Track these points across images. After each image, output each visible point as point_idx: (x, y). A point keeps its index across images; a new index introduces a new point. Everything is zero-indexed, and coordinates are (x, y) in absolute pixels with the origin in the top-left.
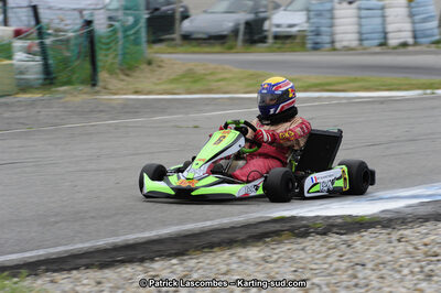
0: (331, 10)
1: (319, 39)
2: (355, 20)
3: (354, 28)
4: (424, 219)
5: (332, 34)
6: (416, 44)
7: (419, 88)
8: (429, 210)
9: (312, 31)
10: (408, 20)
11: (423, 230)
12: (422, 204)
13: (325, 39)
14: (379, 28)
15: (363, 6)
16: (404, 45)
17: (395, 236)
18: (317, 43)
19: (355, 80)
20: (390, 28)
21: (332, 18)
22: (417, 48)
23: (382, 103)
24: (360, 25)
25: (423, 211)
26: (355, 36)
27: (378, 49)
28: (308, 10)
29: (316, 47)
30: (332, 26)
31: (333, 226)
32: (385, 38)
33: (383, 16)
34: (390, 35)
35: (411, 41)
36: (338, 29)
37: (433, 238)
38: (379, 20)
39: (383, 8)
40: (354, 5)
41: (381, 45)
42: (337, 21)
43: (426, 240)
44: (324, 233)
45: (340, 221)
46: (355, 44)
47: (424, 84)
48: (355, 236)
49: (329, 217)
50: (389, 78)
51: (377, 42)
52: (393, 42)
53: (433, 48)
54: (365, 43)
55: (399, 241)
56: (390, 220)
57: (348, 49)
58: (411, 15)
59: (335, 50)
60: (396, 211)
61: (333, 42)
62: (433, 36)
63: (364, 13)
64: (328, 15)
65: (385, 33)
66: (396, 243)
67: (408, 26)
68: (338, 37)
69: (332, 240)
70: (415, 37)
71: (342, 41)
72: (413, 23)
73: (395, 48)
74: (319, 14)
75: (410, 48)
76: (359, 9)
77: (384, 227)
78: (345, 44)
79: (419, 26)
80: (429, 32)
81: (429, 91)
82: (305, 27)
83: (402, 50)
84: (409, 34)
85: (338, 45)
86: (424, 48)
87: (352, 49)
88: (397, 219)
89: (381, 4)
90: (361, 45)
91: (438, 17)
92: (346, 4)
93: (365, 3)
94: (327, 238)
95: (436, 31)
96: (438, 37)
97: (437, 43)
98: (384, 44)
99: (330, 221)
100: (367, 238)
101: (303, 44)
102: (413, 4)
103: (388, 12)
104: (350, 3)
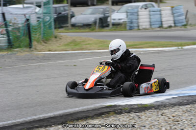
0: (137, 12)
1: (132, 25)
2: (148, 16)
3: (148, 20)
4: (174, 105)
5: (138, 23)
6: (175, 26)
7: (176, 46)
8: (177, 101)
9: (129, 22)
10: (172, 16)
11: (173, 110)
12: (173, 98)
13: (135, 25)
14: (159, 20)
16: (170, 27)
17: (160, 113)
18: (131, 27)
19: (147, 43)
20: (164, 19)
21: (138, 16)
22: (176, 28)
23: (159, 53)
24: (150, 18)
25: (173, 101)
26: (148, 23)
27: (159, 29)
28: (127, 12)
29: (131, 29)
30: (138, 19)
31: (133, 109)
32: (162, 24)
33: (161, 14)
35: (173, 25)
36: (140, 20)
37: (177, 113)
38: (159, 16)
39: (160, 11)
40: (148, 10)
41: (160, 27)
42: (140, 17)
43: (174, 115)
44: (129, 112)
45: (136, 106)
46: (148, 27)
47: (178, 44)
48: (143, 113)
49: (131, 105)
50: (163, 41)
51: (158, 26)
52: (165, 25)
53: (183, 28)
54: (153, 26)
55: (162, 115)
56: (159, 106)
57: (145, 29)
58: (173, 14)
59: (139, 29)
60: (161, 102)
61: (138, 26)
62: (183, 22)
63: (152, 13)
64: (136, 14)
65: (162, 22)
66: (160, 116)
67: (172, 19)
68: (140, 24)
69: (132, 115)
70: (175, 23)
71: (142, 26)
72: (174, 17)
73: (166, 28)
74: (132, 14)
75: (173, 28)
76: (150, 11)
77: (156, 109)
78: (144, 27)
79: (176, 18)
80: (181, 21)
81: (180, 47)
82: (126, 20)
83: (169, 29)
84: (173, 22)
85: (140, 28)
86: (179, 28)
87: (147, 29)
88: (162, 105)
89: (159, 9)
90: (151, 27)
91: (185, 14)
92: (143, 10)
93: (152, 9)
94: (130, 114)
95: (184, 20)
96: (185, 23)
97: (185, 25)
98: (161, 27)
99: (132, 107)
100: (148, 114)
101: (125, 27)
102: (174, 9)
103: (163, 12)
104: (146, 9)
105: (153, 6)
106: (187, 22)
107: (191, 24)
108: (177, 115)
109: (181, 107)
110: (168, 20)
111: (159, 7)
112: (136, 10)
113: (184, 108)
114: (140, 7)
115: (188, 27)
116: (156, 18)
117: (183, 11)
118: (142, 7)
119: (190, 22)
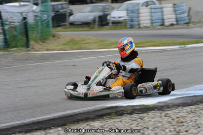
0: (138, 10)
1: (132, 23)
2: (149, 14)
3: (149, 18)
4: (177, 106)
5: (139, 21)
6: (177, 24)
7: (178, 45)
8: (180, 101)
9: (129, 20)
10: (173, 13)
11: (177, 111)
12: (177, 99)
13: (136, 23)
14: (160, 17)
15: (153, 8)
16: (172, 25)
17: (163, 114)
18: (132, 25)
19: (148, 42)
20: (165, 17)
21: (139, 13)
22: (178, 26)
23: (161, 52)
24: (151, 16)
25: (177, 102)
26: (149, 21)
27: (160, 27)
28: (127, 10)
29: (132, 27)
30: (138, 17)
31: (135, 110)
32: (163, 22)
33: (162, 12)
34: (165, 21)
35: (175, 23)
36: (141, 18)
37: (181, 114)
38: (160, 14)
39: (162, 8)
40: (149, 7)
41: (161, 25)
42: (141, 15)
43: (177, 116)
44: (131, 114)
45: (138, 107)
46: (149, 25)
47: (180, 43)
48: (145, 115)
49: (133, 106)
50: (165, 40)
51: (159, 24)
52: (167, 23)
53: (185, 26)
54: (154, 24)
55: (165, 116)
56: (162, 107)
57: (146, 27)
58: (175, 11)
59: (140, 28)
60: (165, 102)
61: (139, 24)
62: (185, 20)
63: (153, 10)
64: (137, 12)
65: (163, 19)
66: (164, 117)
67: (174, 16)
68: (141, 22)
69: (135, 116)
70: (177, 21)
71: (143, 24)
72: (176, 14)
73: (168, 26)
74: (132, 12)
75: (175, 26)
76: (151, 9)
77: (159, 110)
78: (145, 25)
79: (178, 16)
80: (183, 19)
81: (182, 46)
82: (126, 18)
83: (171, 27)
84: (174, 20)
85: (141, 26)
86: (181, 26)
87: (148, 27)
88: (165, 106)
89: (161, 6)
90: (152, 25)
91: (187, 12)
92: (144, 7)
93: (153, 6)
94: (132, 116)
95: (187, 18)
96: (187, 21)
97: (187, 23)
98: (163, 25)
99: (134, 108)
100: (151, 115)
101: (125, 26)
102: (176, 6)
103: (165, 10)
104: (147, 6)
105: (155, 4)
106: (190, 19)
107: (193, 22)
108: (181, 116)
109: (185, 108)
110: (170, 18)
111: (160, 4)
112: (136, 8)
113: (188, 109)
114: (141, 5)
115: (191, 25)
116: (157, 15)
117: (186, 8)
118: (143, 5)
119: (193, 20)
